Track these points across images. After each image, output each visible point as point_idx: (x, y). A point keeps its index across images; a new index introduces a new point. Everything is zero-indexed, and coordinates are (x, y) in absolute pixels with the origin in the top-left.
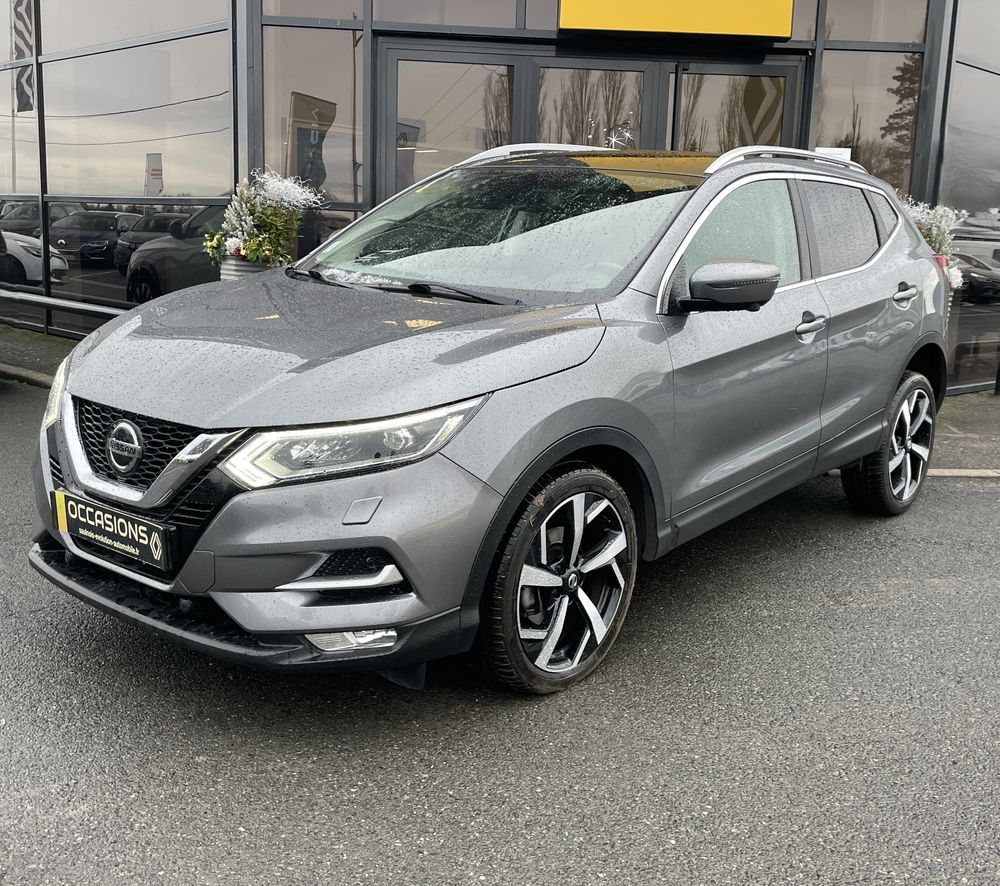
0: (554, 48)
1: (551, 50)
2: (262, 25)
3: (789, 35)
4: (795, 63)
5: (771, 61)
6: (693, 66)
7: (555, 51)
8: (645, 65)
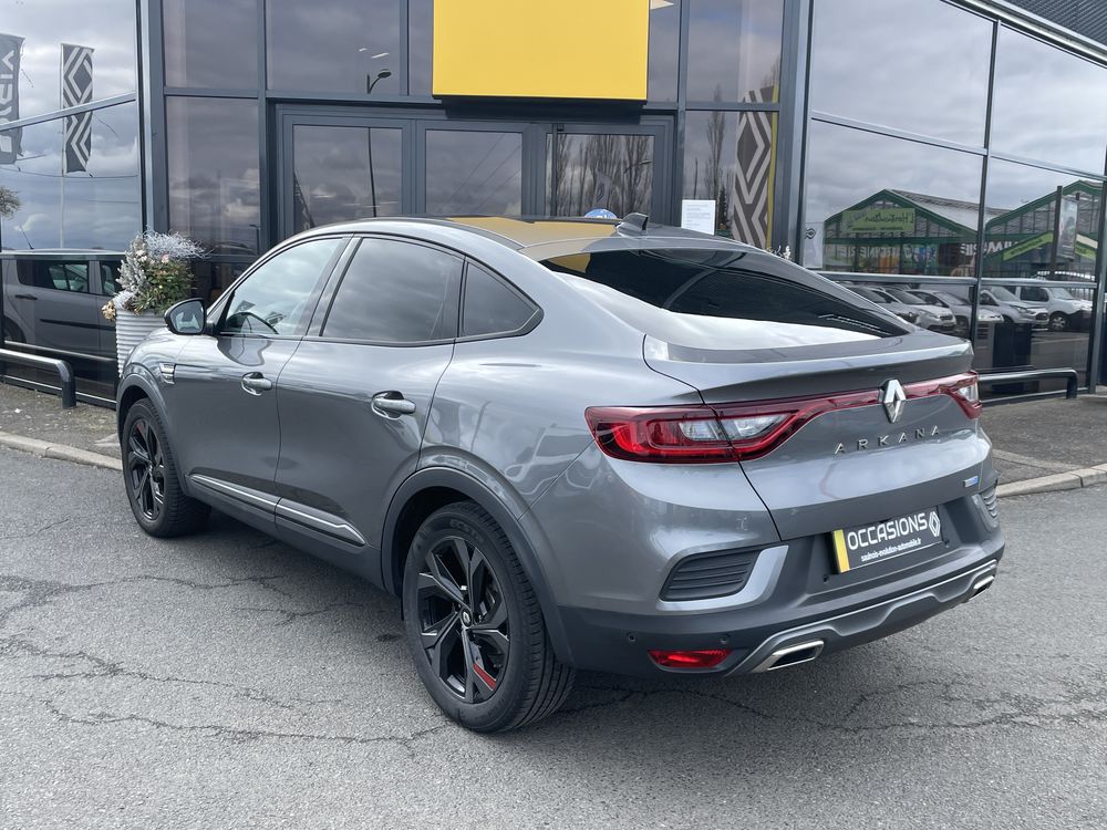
0: (443, 112)
1: (442, 114)
2: (165, 96)
3: (644, 98)
4: (662, 123)
5: (645, 121)
6: (567, 127)
7: (447, 114)
8: (523, 125)
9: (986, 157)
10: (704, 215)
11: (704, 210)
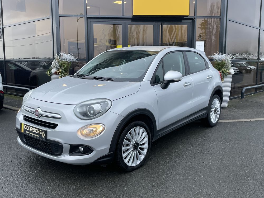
1: (130, 21)
2: (59, 17)
3: (189, 15)
4: (190, 22)
7: (132, 21)
8: (154, 23)
9: (260, 30)
10: (201, 46)
11: (201, 44)
